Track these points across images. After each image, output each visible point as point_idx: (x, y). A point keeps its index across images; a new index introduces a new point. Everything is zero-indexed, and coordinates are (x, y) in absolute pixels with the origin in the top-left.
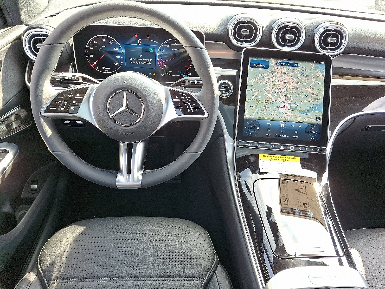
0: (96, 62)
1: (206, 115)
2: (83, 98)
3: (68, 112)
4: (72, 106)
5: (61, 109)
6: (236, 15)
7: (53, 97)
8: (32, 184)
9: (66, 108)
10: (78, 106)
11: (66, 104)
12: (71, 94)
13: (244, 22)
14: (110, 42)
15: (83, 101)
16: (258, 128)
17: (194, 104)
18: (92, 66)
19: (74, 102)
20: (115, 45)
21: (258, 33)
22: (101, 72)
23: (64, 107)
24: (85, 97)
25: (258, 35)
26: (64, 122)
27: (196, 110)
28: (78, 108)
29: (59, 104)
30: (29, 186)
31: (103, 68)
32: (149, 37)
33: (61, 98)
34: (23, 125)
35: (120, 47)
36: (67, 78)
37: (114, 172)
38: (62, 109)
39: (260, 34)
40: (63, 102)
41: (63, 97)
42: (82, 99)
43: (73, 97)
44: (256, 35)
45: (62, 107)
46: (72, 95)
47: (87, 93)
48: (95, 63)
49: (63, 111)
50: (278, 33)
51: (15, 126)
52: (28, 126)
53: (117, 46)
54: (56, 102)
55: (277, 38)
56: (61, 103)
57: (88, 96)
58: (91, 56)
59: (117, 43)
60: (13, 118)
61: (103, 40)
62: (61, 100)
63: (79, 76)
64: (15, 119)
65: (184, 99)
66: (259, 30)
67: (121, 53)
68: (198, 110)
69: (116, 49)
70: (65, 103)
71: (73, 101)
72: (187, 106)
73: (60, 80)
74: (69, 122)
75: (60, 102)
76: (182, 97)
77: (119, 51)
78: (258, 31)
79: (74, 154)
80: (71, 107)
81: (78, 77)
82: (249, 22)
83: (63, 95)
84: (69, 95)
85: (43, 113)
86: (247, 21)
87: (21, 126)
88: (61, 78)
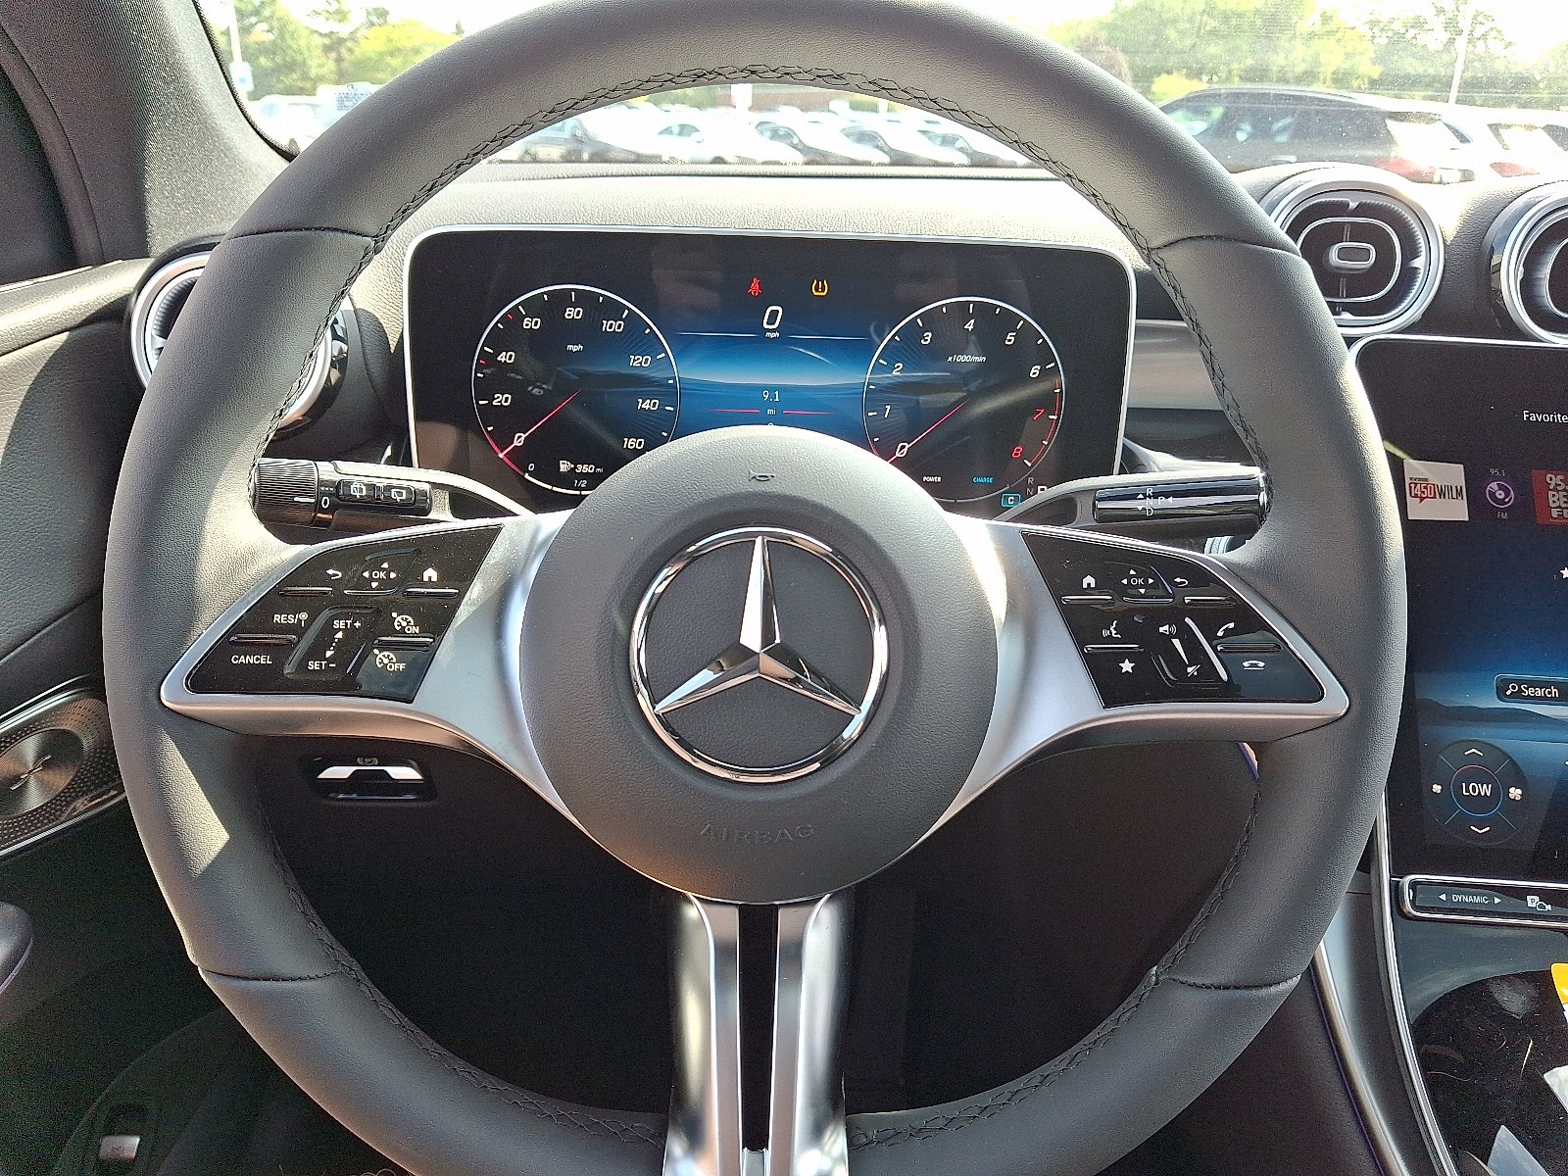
0: (524, 436)
1: (1335, 701)
2: (461, 595)
3: (347, 686)
4: (383, 647)
5: (302, 665)
6: (1288, 178)
7: (260, 580)
8: (110, 1133)
9: (342, 657)
10: (425, 644)
11: (339, 635)
12: (385, 565)
13: (1340, 209)
14: (612, 326)
15: (463, 613)
16: (1515, 793)
17: (1232, 625)
18: (501, 456)
19: (400, 620)
20: (635, 338)
21: (1419, 263)
22: (549, 487)
23: (329, 654)
24: (476, 591)
25: (1422, 271)
26: (321, 776)
27: (1246, 664)
28: (420, 661)
29: (298, 630)
30: (92, 1145)
31: (564, 466)
32: (823, 291)
33: (313, 594)
34: (84, 793)
35: (666, 353)
36: (358, 491)
37: (641, 1123)
38: (313, 665)
39: (1430, 267)
40: (326, 614)
41: (327, 581)
42: (455, 602)
43: (399, 583)
44: (1409, 276)
45: (315, 652)
46: (388, 575)
47: (492, 562)
48: (519, 440)
49: (316, 678)
50: (1531, 263)
51: (34, 799)
52: (115, 796)
53: (650, 346)
54: (277, 618)
55: (1527, 287)
56: (309, 622)
57: (495, 584)
58: (502, 399)
59: (648, 331)
60: (30, 746)
61: (571, 313)
62: (313, 604)
63: (435, 485)
64: (40, 755)
65: (1142, 591)
66: (1423, 249)
67: (663, 385)
68: (1262, 664)
69: (638, 361)
70: (339, 624)
71: (394, 615)
72: (1176, 642)
73: (318, 503)
74: (342, 772)
75: (304, 616)
76: (1125, 582)
77: (657, 375)
78: (1423, 254)
79: (367, 988)
80: (376, 651)
81: (427, 487)
82: (1363, 210)
83: (331, 572)
84: (366, 574)
85: (173, 693)
86: (1353, 205)
87: (77, 797)
88: (324, 494)
